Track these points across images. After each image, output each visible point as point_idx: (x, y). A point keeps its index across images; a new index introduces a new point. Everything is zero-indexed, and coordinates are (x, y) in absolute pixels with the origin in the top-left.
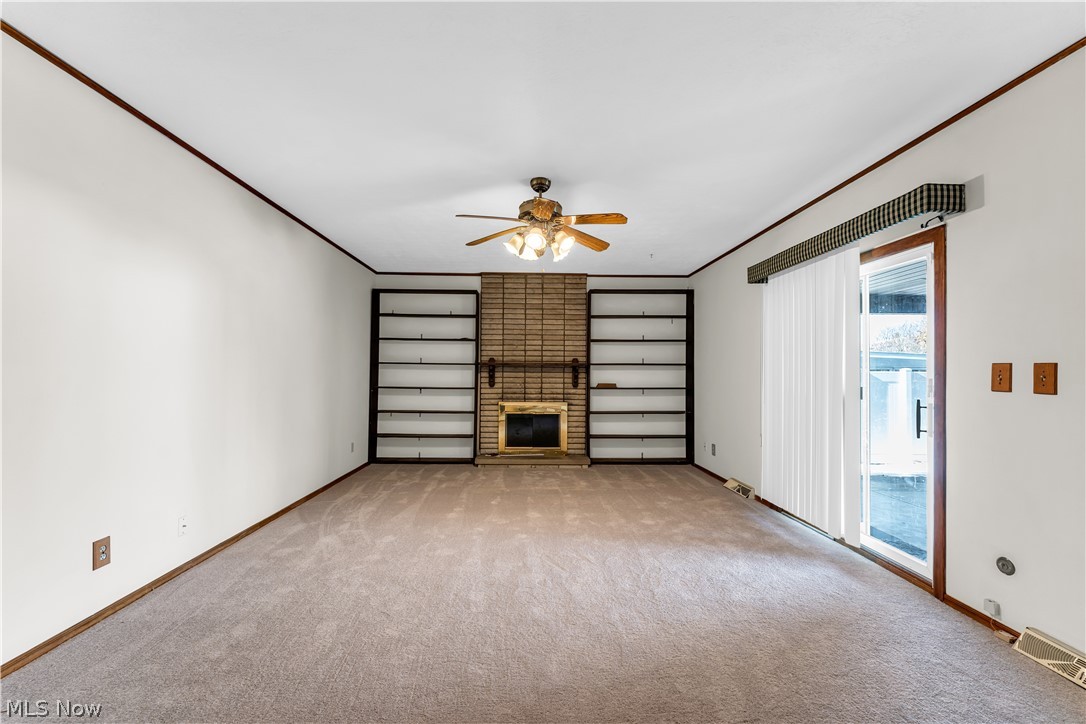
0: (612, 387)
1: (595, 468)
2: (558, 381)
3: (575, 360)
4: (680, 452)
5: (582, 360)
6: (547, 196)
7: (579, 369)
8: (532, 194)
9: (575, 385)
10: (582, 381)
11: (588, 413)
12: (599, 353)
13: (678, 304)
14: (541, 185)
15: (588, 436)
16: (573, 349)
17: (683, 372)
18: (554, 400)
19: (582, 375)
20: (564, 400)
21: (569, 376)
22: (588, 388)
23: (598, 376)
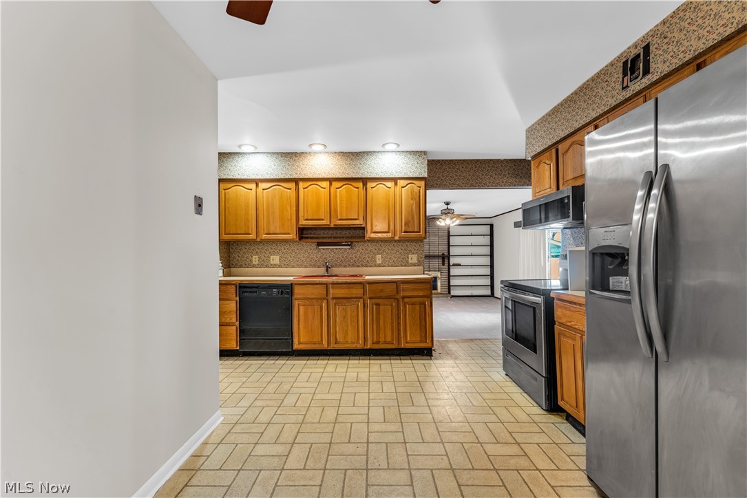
0: (459, 265)
1: (453, 298)
2: (436, 263)
3: (443, 254)
4: (488, 292)
5: (446, 254)
6: (450, 207)
7: (445, 258)
8: (445, 207)
9: (443, 264)
10: (446, 263)
11: (449, 276)
12: (453, 251)
13: (487, 230)
14: (447, 204)
15: (449, 286)
16: (442, 249)
17: (489, 258)
18: (435, 271)
19: (446, 260)
20: (439, 271)
21: (441, 260)
22: (449, 266)
23: (453, 261)
